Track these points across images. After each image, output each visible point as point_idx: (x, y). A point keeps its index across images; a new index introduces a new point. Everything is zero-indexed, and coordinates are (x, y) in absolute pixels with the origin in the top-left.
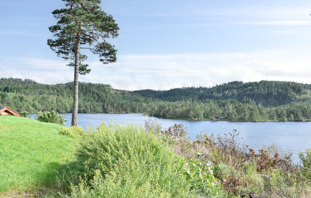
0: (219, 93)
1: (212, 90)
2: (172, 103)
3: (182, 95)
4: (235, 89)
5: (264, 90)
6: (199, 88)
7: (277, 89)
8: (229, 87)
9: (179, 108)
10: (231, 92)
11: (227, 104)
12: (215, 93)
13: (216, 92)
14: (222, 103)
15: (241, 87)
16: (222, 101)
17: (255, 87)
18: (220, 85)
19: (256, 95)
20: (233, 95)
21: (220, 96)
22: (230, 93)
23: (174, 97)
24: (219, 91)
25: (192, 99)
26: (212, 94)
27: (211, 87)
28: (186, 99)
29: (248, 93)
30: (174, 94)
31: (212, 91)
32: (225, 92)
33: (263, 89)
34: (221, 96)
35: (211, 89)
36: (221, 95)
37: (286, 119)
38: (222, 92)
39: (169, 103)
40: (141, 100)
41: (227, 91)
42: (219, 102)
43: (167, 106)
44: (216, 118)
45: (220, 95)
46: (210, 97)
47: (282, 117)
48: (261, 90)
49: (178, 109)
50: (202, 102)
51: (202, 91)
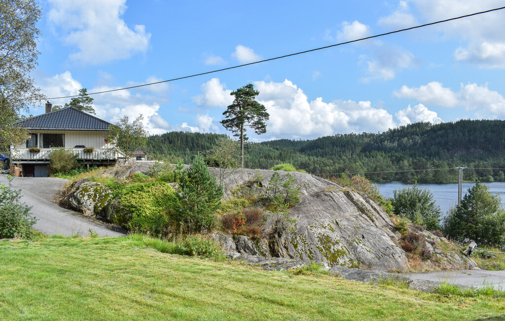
0: (394, 142)
1: (383, 137)
2: (319, 158)
3: (335, 146)
4: (418, 135)
5: (464, 135)
6: (363, 135)
7: (483, 132)
8: (408, 133)
9: (329, 166)
10: (412, 139)
11: (404, 158)
12: (386, 142)
13: (388, 140)
14: (396, 157)
15: (427, 131)
16: (397, 154)
17: (449, 131)
18: (395, 130)
19: (450, 144)
20: (415, 144)
21: (394, 147)
22: (411, 141)
23: (323, 150)
24: (392, 138)
25: (351, 153)
26: (382, 144)
27: (381, 133)
28: (341, 153)
29: (438, 140)
30: (323, 145)
31: (382, 139)
32: (402, 139)
33: (461, 134)
34: (396, 146)
35: (380, 136)
36: (396, 144)
37: (492, 179)
38: (398, 141)
39: (316, 158)
40: (273, 156)
41: (406, 139)
42: (392, 156)
43: (311, 163)
44: (384, 179)
45: (394, 144)
46: (379, 149)
47: (486, 176)
48: (458, 136)
49: (328, 168)
50: (366, 156)
51: (366, 140)
